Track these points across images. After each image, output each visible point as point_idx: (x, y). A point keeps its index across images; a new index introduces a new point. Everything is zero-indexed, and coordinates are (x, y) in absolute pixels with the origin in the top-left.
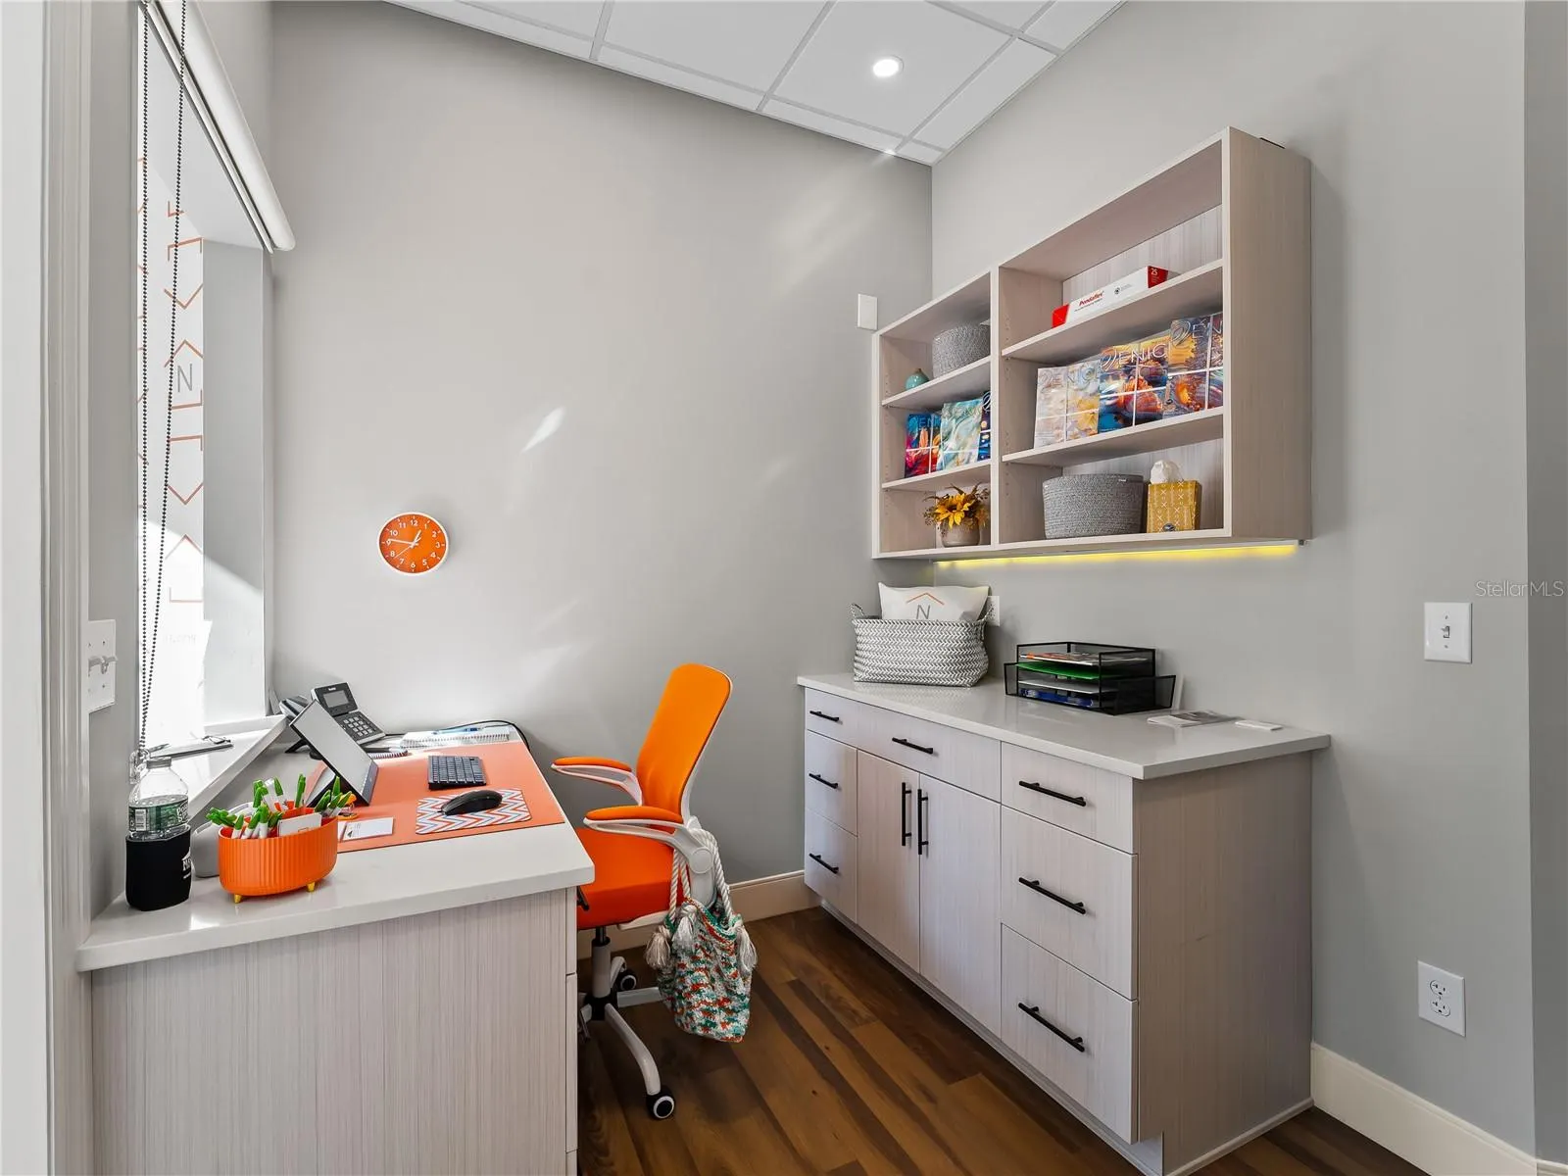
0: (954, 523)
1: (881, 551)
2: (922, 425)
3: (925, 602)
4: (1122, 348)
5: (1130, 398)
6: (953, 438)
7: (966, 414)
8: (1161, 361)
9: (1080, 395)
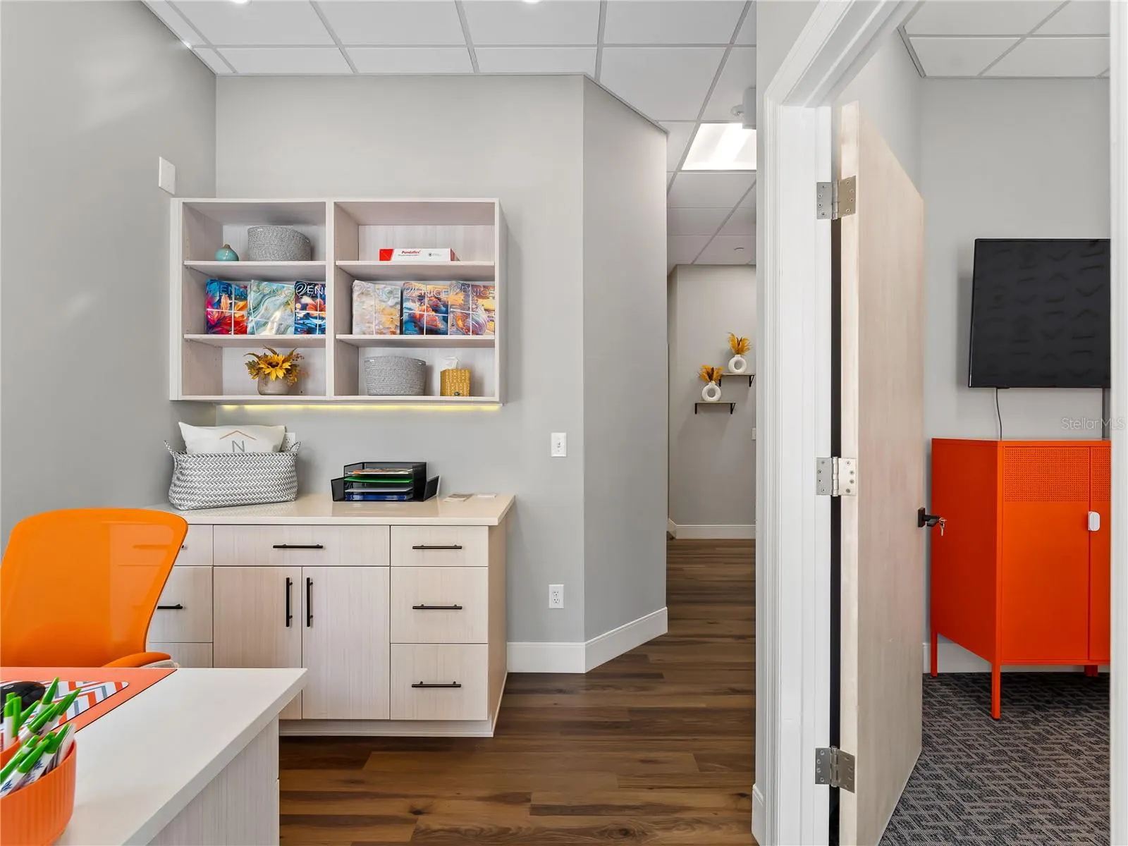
0: (277, 376)
1: (183, 394)
2: (223, 291)
3: (238, 438)
4: (413, 283)
5: (422, 316)
6: (262, 309)
7: (273, 293)
8: (439, 299)
9: (384, 305)
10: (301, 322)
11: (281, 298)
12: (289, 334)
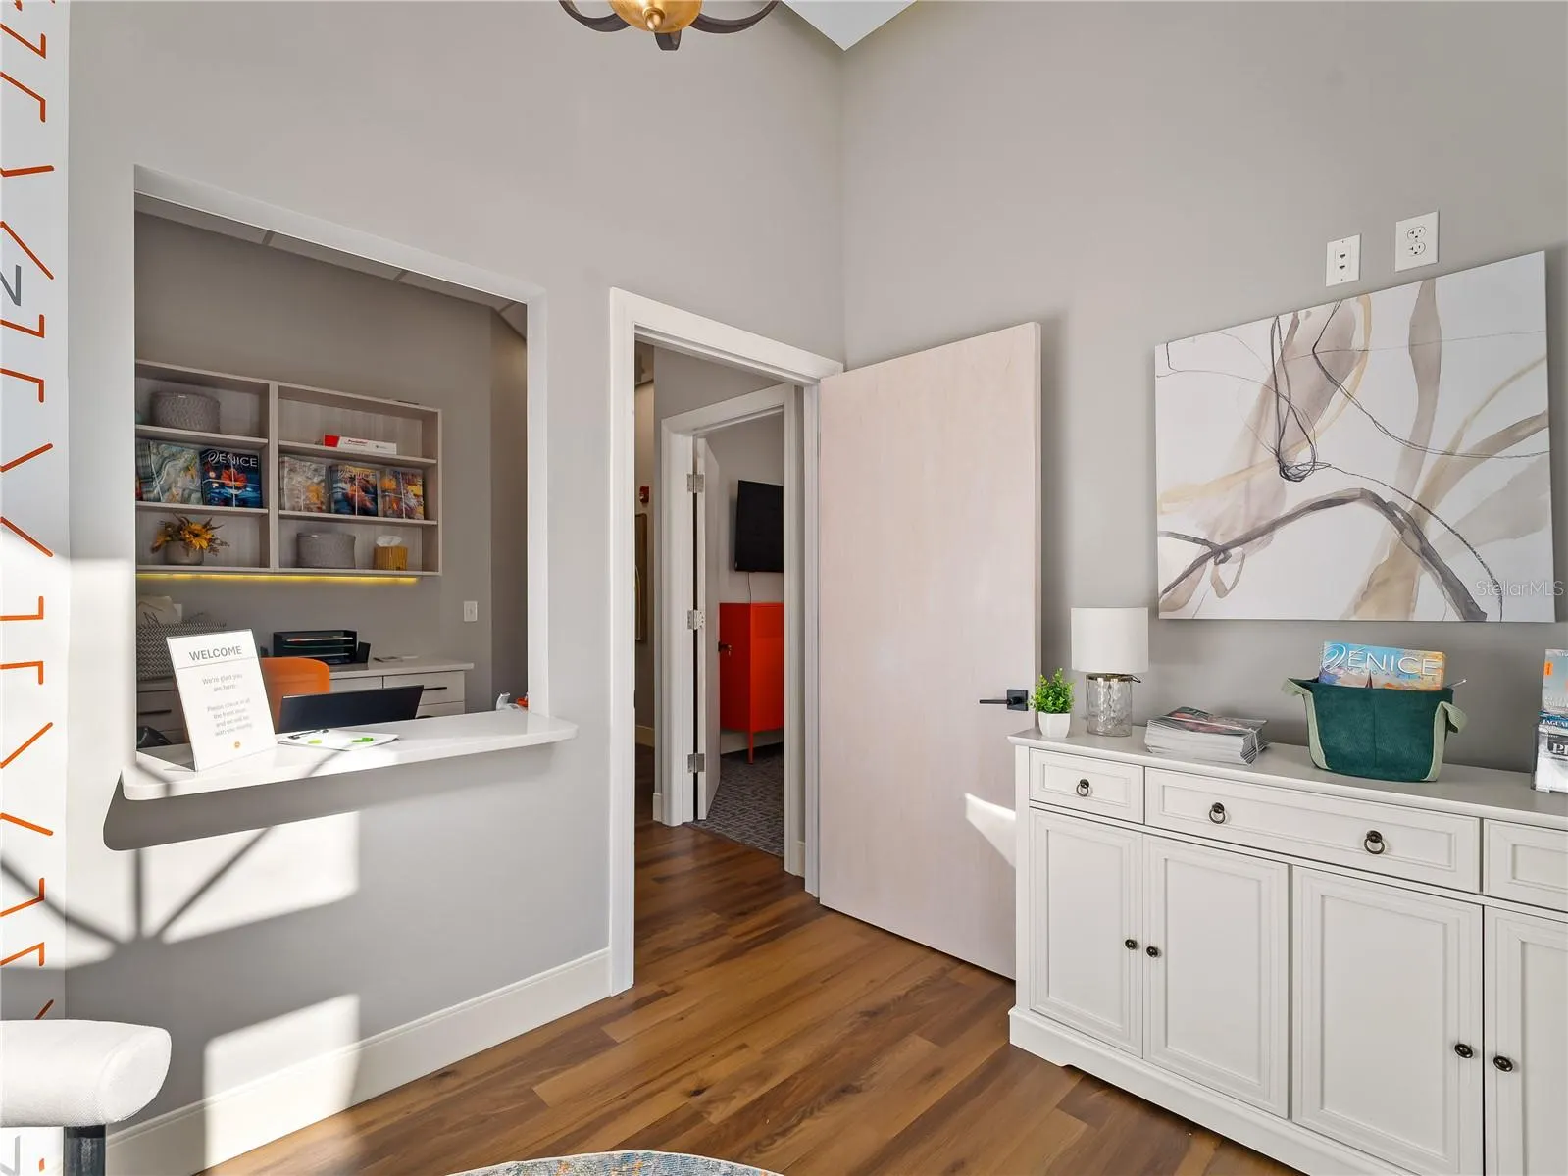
5: (353, 496)
6: (164, 473)
7: (173, 457)
8: (367, 481)
9: (310, 481)
10: (217, 491)
11: (181, 463)
12: (192, 504)
